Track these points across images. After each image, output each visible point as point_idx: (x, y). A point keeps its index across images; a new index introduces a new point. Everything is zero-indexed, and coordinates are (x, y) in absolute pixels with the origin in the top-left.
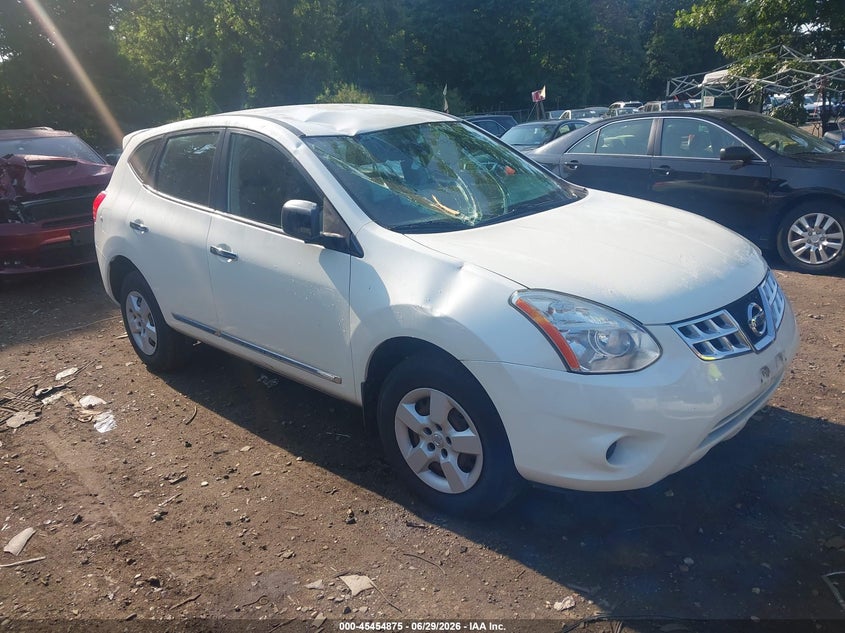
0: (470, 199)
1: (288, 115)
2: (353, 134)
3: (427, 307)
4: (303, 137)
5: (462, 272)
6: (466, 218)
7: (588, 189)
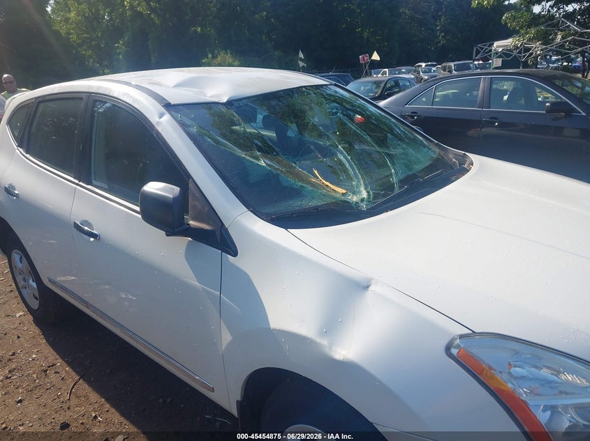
0: (355, 173)
1: (156, 79)
2: (225, 100)
3: (324, 342)
4: (168, 106)
5: (369, 293)
6: (355, 199)
7: (472, 156)
